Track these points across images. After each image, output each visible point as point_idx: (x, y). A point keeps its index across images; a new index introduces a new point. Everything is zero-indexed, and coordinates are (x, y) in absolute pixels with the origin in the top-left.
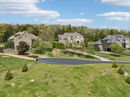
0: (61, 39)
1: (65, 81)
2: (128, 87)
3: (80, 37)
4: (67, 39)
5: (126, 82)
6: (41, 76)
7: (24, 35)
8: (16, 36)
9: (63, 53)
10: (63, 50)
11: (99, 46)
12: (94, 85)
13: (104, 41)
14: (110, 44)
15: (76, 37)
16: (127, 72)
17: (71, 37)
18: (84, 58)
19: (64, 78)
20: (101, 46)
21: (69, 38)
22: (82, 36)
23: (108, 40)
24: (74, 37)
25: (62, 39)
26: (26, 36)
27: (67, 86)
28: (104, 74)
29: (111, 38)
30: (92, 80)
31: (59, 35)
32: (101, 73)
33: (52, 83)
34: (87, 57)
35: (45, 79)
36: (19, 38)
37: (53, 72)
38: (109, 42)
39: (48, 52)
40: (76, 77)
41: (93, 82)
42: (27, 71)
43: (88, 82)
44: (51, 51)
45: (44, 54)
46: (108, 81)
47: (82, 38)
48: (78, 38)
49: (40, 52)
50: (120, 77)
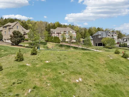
0: (54, 33)
1: (81, 62)
3: (73, 32)
4: (61, 33)
6: (54, 58)
7: (16, 26)
9: (58, 46)
10: (58, 44)
11: (90, 41)
12: (108, 66)
13: (95, 36)
14: (101, 38)
15: (69, 32)
17: (64, 32)
19: (78, 60)
20: (93, 41)
22: (75, 32)
23: (99, 35)
24: (67, 31)
25: (56, 33)
27: (86, 66)
28: (111, 58)
29: (102, 33)
30: (105, 62)
31: (52, 30)
32: (108, 57)
33: (69, 64)
35: (60, 60)
37: (65, 56)
39: (42, 45)
40: (89, 60)
43: (102, 64)
44: (45, 44)
48: (71, 33)
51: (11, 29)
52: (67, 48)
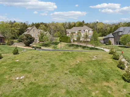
0: (69, 33)
1: (48, 62)
3: (89, 31)
4: (75, 33)
6: (27, 58)
7: (32, 30)
9: (68, 46)
10: (69, 43)
11: (110, 39)
12: (77, 67)
13: (115, 33)
15: (84, 31)
16: (125, 58)
17: (79, 31)
19: (48, 60)
22: (91, 29)
23: (119, 32)
24: (82, 30)
25: (70, 33)
26: (34, 31)
27: (47, 66)
28: (94, 59)
30: (77, 63)
32: (91, 58)
33: (34, 63)
34: (92, 49)
35: (30, 60)
37: (41, 56)
38: (120, 34)
39: (53, 46)
40: (61, 60)
41: (77, 65)
42: (17, 54)
43: (71, 64)
44: (57, 44)
45: (49, 46)
46: (94, 64)
47: (91, 32)
48: (86, 32)
49: (46, 45)
50: (113, 62)
51: (29, 33)
52: (75, 48)
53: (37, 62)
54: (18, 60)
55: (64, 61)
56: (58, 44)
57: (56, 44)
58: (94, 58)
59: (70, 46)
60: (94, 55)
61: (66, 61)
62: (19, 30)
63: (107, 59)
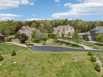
0: (55, 31)
1: (39, 65)
2: (95, 73)
3: (71, 29)
4: (60, 31)
5: (95, 69)
6: (22, 60)
8: (21, 29)
9: (55, 42)
10: (55, 40)
12: (62, 69)
14: (96, 34)
15: (68, 29)
16: (100, 60)
17: (63, 29)
18: (70, 46)
19: (39, 62)
20: (90, 36)
21: (61, 30)
22: (73, 28)
23: (96, 31)
24: (66, 29)
25: (56, 31)
26: (28, 30)
27: (39, 68)
29: (100, 29)
30: (62, 65)
31: (54, 28)
32: (73, 60)
33: (28, 65)
35: (25, 62)
36: (23, 31)
38: (96, 32)
41: (62, 67)
42: (14, 55)
43: (58, 66)
46: (76, 67)
47: (73, 30)
48: (69, 30)
49: (37, 41)
50: (91, 64)
51: (24, 31)
52: (60, 44)
53: (30, 64)
54: (15, 62)
55: (52, 63)
56: (47, 40)
57: (45, 40)
58: (76, 60)
59: (56, 42)
60: (76, 56)
61: (54, 63)
62: (16, 27)
63: (86, 60)
